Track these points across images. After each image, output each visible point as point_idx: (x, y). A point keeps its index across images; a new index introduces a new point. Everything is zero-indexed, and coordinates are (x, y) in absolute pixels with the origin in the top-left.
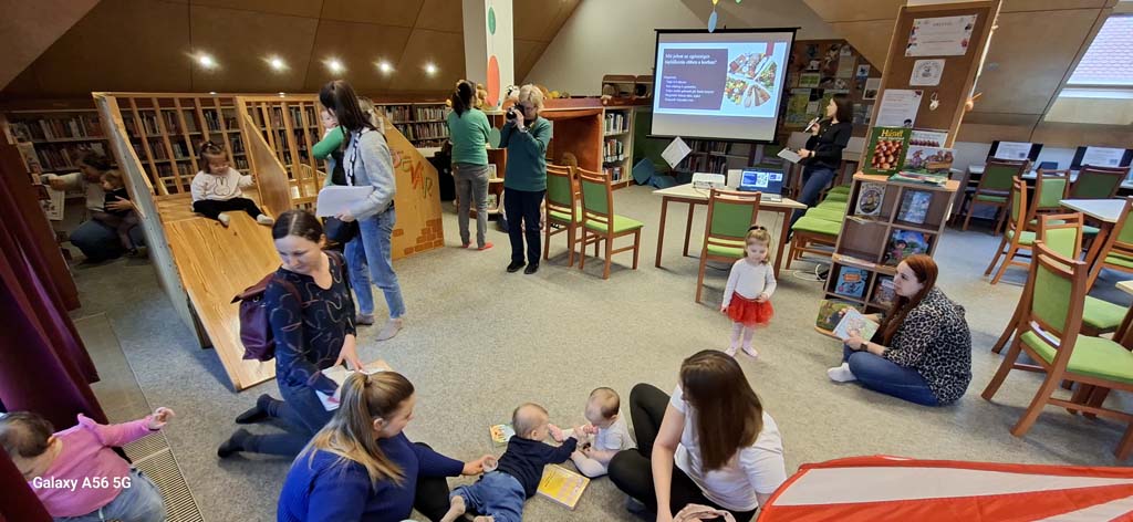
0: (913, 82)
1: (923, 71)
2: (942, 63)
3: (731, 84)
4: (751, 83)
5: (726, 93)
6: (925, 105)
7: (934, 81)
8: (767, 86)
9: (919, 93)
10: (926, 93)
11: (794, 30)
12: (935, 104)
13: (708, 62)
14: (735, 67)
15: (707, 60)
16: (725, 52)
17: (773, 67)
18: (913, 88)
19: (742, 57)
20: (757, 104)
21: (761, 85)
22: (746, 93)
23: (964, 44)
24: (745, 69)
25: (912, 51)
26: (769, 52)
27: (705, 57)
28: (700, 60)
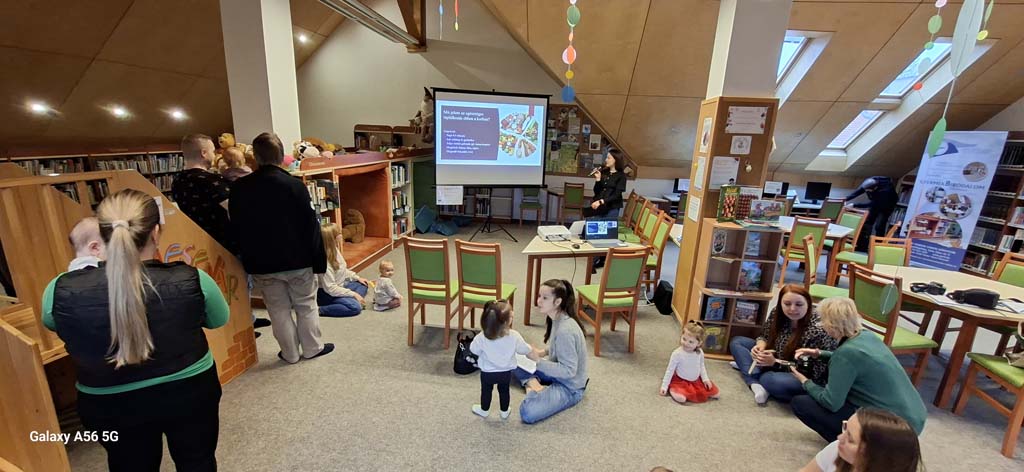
0: (732, 152)
1: (738, 144)
2: (749, 138)
3: (504, 139)
4: (520, 138)
5: (500, 146)
6: (742, 168)
7: (746, 151)
8: (533, 140)
9: (737, 160)
10: (743, 160)
11: (547, 97)
12: (749, 168)
13: (482, 119)
14: (506, 125)
15: (481, 117)
16: (496, 110)
17: (536, 125)
18: (733, 156)
19: (510, 116)
20: (527, 155)
21: (527, 139)
22: (517, 146)
23: (762, 126)
24: (514, 126)
25: (729, 129)
26: (531, 113)
27: (479, 115)
28: (476, 117)
